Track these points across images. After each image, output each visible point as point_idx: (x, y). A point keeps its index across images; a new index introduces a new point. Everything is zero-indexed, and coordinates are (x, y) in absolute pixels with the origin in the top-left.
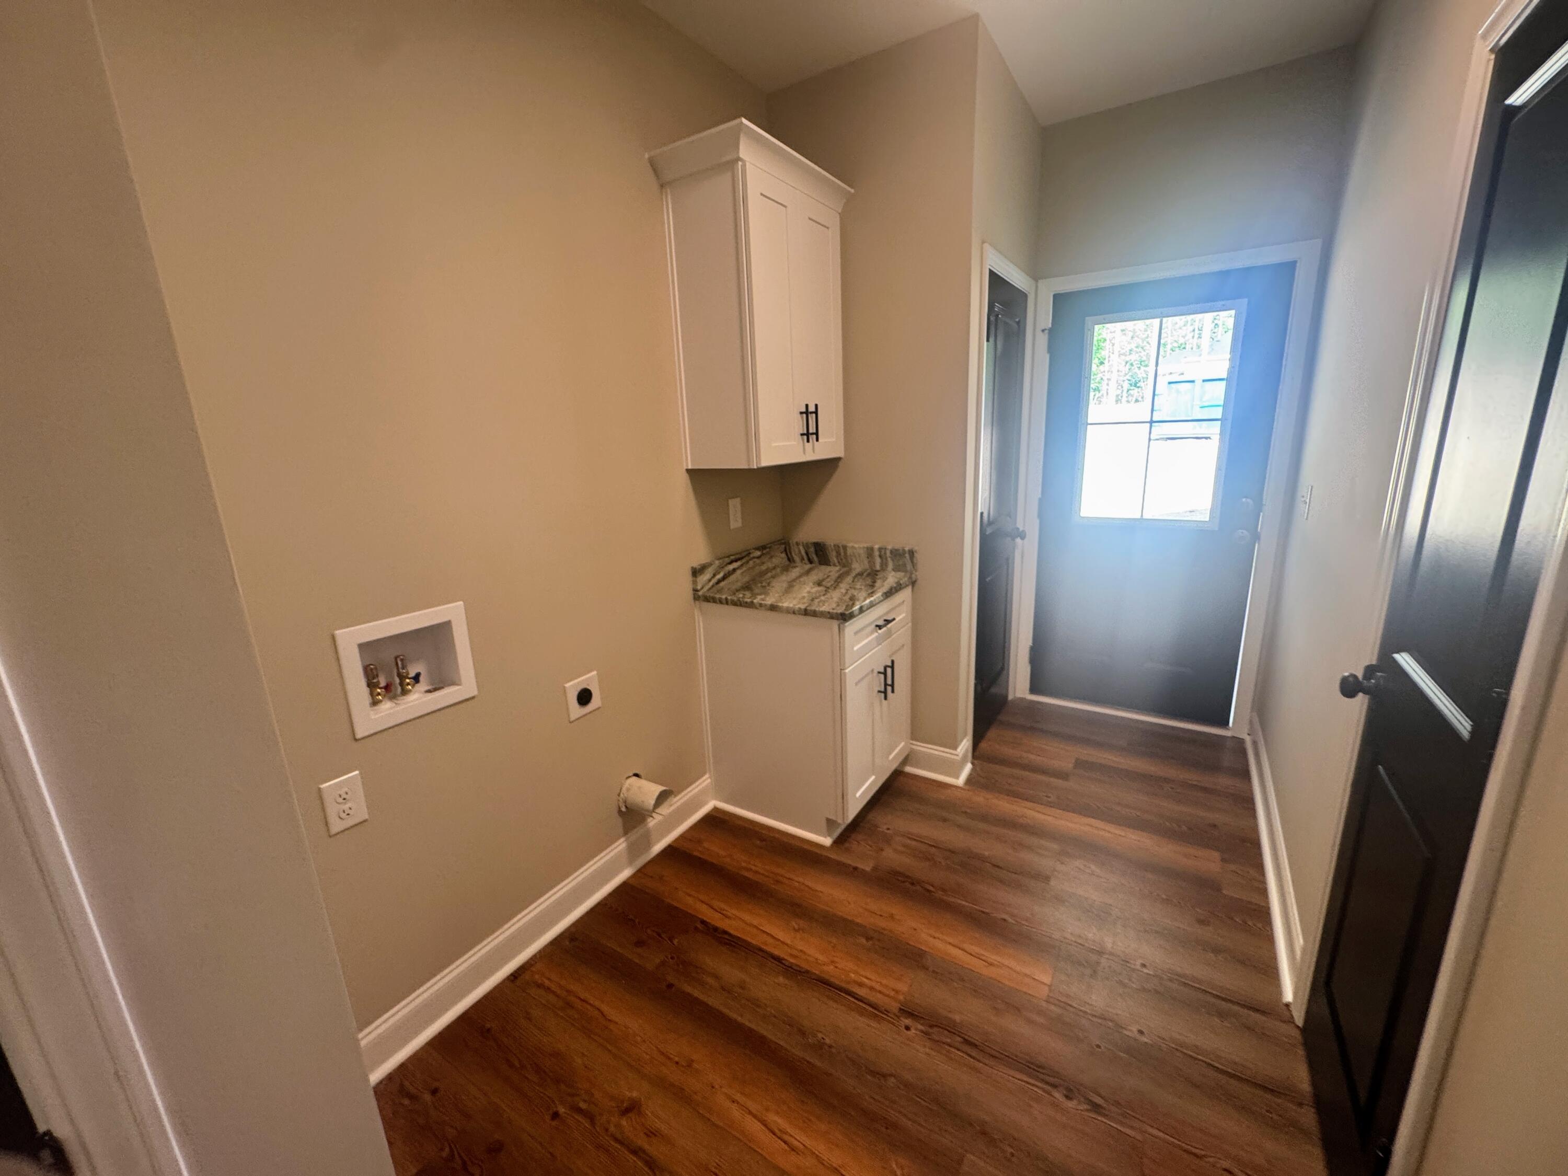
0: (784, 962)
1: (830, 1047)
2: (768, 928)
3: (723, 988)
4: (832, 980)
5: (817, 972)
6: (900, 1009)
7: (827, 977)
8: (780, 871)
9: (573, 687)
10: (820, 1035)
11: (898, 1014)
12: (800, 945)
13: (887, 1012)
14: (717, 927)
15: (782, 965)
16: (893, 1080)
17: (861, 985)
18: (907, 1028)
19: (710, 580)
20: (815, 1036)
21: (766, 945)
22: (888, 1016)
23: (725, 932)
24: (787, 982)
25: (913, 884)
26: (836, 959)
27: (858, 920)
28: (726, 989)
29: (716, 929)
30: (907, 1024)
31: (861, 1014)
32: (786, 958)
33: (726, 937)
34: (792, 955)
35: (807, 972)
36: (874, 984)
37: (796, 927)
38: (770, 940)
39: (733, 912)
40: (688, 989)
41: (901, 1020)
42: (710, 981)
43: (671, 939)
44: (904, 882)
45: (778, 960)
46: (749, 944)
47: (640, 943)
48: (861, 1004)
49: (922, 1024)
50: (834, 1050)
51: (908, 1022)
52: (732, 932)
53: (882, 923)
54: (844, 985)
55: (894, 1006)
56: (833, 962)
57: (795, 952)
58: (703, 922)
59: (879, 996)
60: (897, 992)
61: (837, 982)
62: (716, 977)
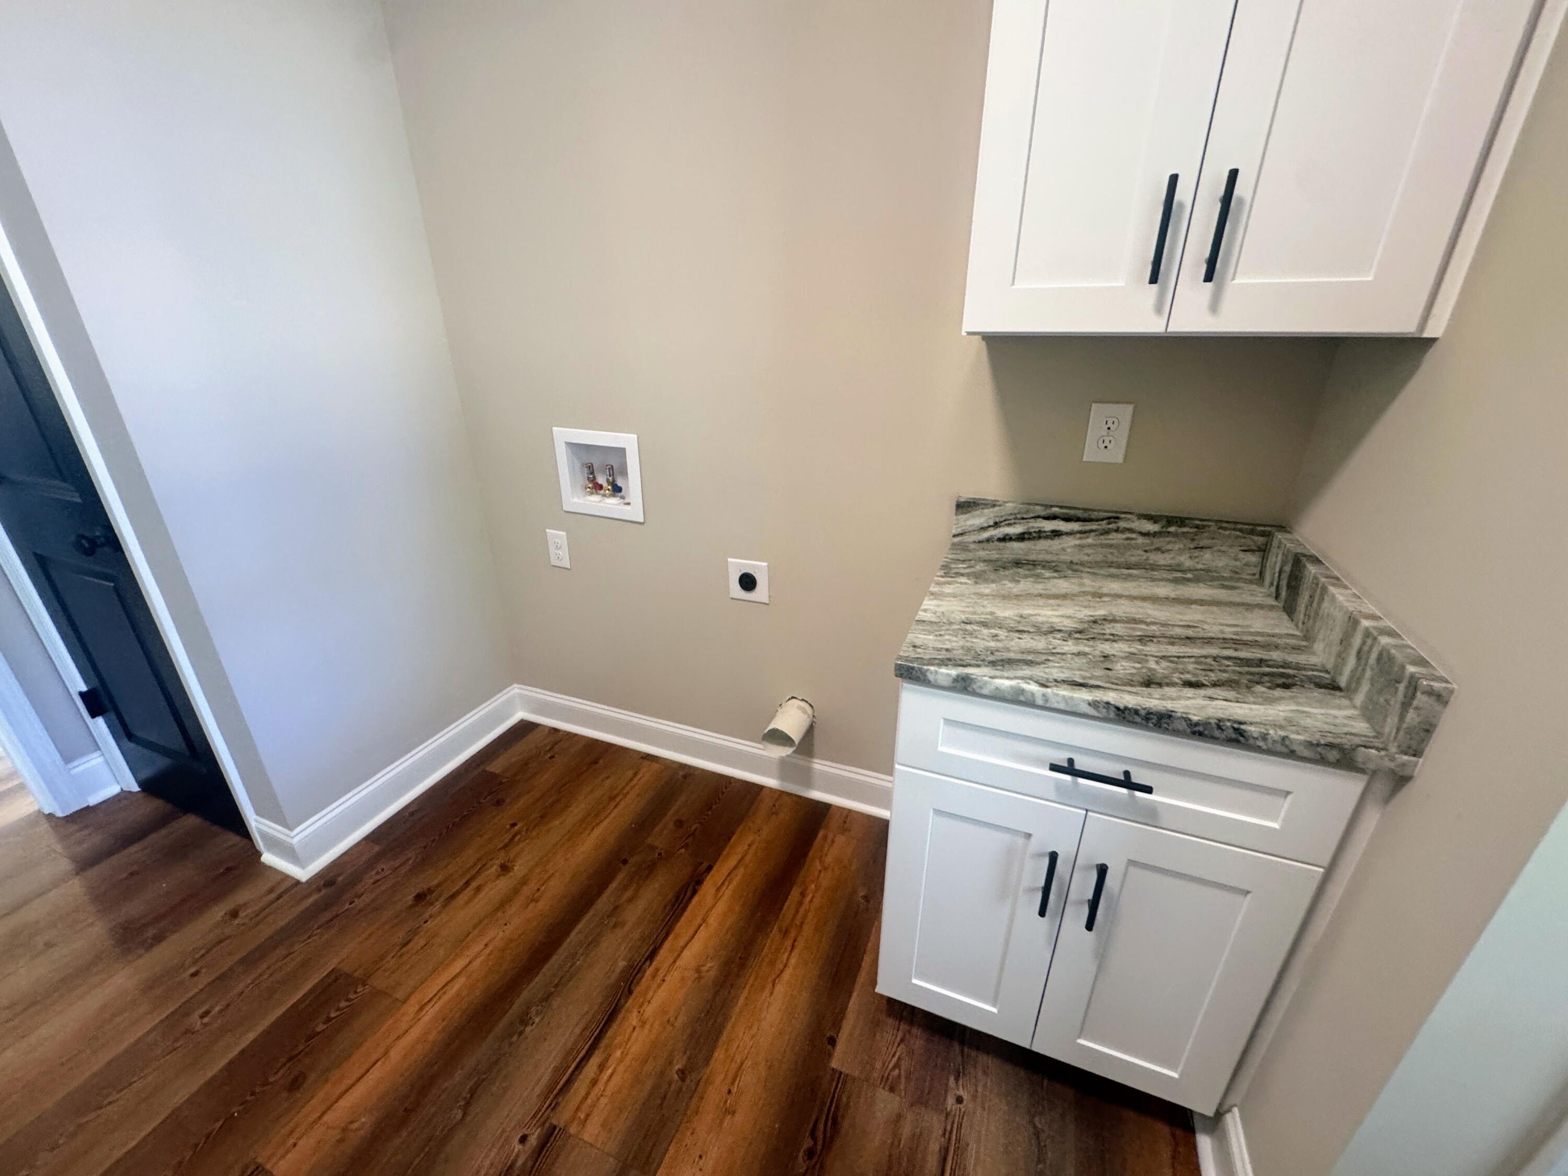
0: (648, 962)
1: (521, 1033)
2: (702, 934)
3: (616, 908)
4: (615, 1026)
5: (627, 1005)
6: (555, 1127)
7: (620, 1016)
8: (808, 930)
9: (738, 565)
10: (537, 1020)
11: (547, 1125)
12: (674, 978)
13: (554, 1107)
14: (702, 883)
15: (643, 960)
16: (459, 1116)
17: (602, 1067)
18: (523, 1139)
19: (983, 529)
20: (537, 1014)
21: (675, 938)
22: (548, 1108)
23: (695, 892)
24: (618, 971)
25: (810, 1153)
26: (648, 1026)
27: (719, 1054)
28: (616, 909)
29: (699, 882)
30: (529, 1138)
31: (556, 1069)
32: (654, 963)
33: (689, 894)
34: (657, 970)
35: (630, 992)
36: (601, 1085)
37: (704, 969)
38: (682, 942)
39: (727, 892)
40: (620, 877)
41: (537, 1128)
42: (629, 894)
43: (686, 846)
44: (813, 1134)
45: (652, 956)
46: (677, 920)
47: (679, 823)
48: (573, 1066)
49: (524, 1164)
50: (515, 1038)
51: (533, 1141)
52: (696, 899)
53: (714, 1096)
54: (605, 1042)
55: (561, 1118)
56: (644, 1023)
57: (661, 974)
58: (710, 868)
59: (582, 1093)
60: (584, 1123)
61: (610, 1033)
62: (631, 900)
